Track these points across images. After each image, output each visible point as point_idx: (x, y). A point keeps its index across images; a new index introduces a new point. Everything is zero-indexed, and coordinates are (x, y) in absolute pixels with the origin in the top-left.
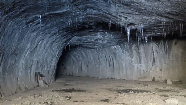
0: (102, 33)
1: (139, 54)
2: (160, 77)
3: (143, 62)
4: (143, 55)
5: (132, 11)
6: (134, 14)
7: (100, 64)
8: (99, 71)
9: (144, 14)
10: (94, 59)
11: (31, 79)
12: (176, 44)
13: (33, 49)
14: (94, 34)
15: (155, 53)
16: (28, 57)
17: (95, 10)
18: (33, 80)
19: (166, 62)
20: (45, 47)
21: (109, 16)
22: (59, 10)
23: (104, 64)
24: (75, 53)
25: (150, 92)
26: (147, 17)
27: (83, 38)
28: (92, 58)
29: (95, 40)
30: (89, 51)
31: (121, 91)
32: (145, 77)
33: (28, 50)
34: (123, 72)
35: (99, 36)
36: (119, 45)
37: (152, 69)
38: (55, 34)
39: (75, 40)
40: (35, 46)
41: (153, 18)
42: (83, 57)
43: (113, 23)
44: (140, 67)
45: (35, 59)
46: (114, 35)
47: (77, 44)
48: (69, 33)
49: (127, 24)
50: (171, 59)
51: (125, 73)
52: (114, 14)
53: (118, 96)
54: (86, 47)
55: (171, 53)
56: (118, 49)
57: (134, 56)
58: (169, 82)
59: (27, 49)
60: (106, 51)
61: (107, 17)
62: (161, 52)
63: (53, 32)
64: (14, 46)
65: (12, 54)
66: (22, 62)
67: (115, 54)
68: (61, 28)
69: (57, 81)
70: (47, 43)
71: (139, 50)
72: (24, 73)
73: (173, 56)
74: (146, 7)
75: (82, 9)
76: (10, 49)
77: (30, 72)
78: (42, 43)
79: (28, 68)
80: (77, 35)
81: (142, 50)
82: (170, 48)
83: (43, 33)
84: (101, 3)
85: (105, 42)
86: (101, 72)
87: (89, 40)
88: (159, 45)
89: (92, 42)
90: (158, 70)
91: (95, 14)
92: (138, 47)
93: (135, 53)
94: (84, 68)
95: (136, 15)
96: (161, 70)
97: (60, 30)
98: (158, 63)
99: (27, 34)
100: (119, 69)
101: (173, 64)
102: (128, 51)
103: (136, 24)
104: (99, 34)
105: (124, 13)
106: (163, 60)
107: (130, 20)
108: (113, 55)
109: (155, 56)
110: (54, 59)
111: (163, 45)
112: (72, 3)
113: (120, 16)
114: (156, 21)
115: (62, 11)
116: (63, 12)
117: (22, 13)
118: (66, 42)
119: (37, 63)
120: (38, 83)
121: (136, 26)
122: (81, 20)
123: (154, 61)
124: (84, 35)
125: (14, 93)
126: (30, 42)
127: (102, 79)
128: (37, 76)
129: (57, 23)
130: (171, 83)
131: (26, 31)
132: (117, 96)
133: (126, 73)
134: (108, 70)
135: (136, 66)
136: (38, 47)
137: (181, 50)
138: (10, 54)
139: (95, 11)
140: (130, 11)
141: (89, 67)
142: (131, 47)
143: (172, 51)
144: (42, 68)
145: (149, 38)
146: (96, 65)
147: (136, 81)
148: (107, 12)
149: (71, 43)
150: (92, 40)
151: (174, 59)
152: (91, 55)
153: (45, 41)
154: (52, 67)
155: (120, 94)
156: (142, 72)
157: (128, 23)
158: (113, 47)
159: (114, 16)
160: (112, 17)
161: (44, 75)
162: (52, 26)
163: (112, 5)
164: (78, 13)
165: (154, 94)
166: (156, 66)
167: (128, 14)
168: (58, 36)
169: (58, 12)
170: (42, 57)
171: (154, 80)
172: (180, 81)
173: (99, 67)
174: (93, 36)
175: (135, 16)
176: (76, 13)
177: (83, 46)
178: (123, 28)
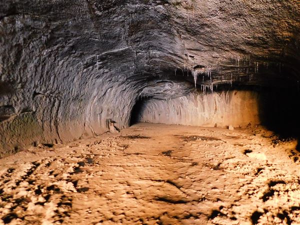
0: (170, 83)
1: (203, 104)
2: (221, 123)
3: (206, 110)
4: (206, 105)
5: (200, 45)
6: (202, 51)
7: (169, 113)
8: (169, 119)
9: (215, 48)
10: (165, 109)
11: (101, 125)
12: (235, 94)
13: (100, 96)
14: (163, 85)
15: (217, 102)
16: (96, 104)
17: (159, 50)
18: (104, 126)
19: (227, 110)
20: (115, 95)
21: (175, 57)
22: (117, 48)
23: (173, 113)
24: (149, 104)
25: (220, 140)
26: (218, 54)
27: (153, 89)
28: (163, 108)
29: (164, 91)
30: (160, 102)
31: (187, 138)
32: (208, 124)
33: (95, 97)
34: (189, 120)
35: (167, 86)
36: (186, 95)
37: (214, 117)
38: (123, 83)
39: (146, 91)
40: (103, 94)
41: (224, 56)
42: (156, 107)
43: (179, 68)
44: (203, 115)
45: (105, 106)
46: (180, 85)
47: (149, 95)
48: (138, 82)
49: (193, 67)
50: (231, 108)
51: (190, 120)
52: (179, 53)
53: (184, 145)
54: (157, 99)
55: (231, 102)
56: (184, 99)
57: (199, 105)
58: (231, 128)
59: (93, 96)
60: (174, 102)
61: (172, 60)
62: (222, 102)
63: (121, 80)
64: (75, 92)
65: (74, 100)
66: (89, 108)
67: (182, 104)
68: (129, 77)
69: (132, 127)
70: (116, 91)
71: (203, 99)
72: (92, 119)
73: (233, 105)
74: (219, 34)
75: (145, 49)
76: (70, 94)
77: (100, 119)
78: (111, 91)
79: (98, 114)
80: (147, 86)
81: (205, 100)
82: (230, 98)
83: (110, 81)
84: (164, 37)
85: (173, 93)
86: (170, 120)
87: (159, 91)
88: (221, 96)
89: (162, 93)
90: (219, 117)
91: (160, 57)
92: (202, 97)
93: (199, 103)
94: (157, 116)
95: (205, 51)
96: (222, 117)
97: (128, 79)
98: (219, 111)
99: (90, 79)
100: (185, 117)
101: (232, 112)
102: (193, 101)
103: (203, 67)
104: (167, 85)
105: (191, 49)
106: (224, 109)
107: (198, 60)
108: (180, 106)
109: (217, 105)
110: (126, 107)
111: (224, 95)
112: (129, 36)
113: (186, 55)
114: (228, 61)
115: (121, 49)
116: (122, 51)
117: (72, 50)
118: (138, 92)
119: (108, 110)
120: (109, 128)
121: (203, 69)
122: (146, 65)
123: (216, 109)
124: (154, 86)
125: (78, 139)
126: (96, 89)
127: (171, 125)
128: (109, 123)
129: (121, 68)
130: (233, 129)
131: (89, 76)
132: (182, 146)
133: (192, 121)
134: (176, 117)
135: (200, 114)
136: (107, 94)
137: (240, 100)
138: (71, 100)
139: (159, 53)
140: (198, 46)
141: (161, 116)
142: (196, 98)
143: (232, 101)
144: (114, 115)
145: (214, 87)
146: (166, 114)
147: (200, 127)
148: (172, 52)
149: (143, 94)
150: (162, 91)
151: (234, 108)
152: (161, 105)
153: (114, 89)
154: (124, 115)
155: (186, 142)
156: (206, 119)
157: (195, 65)
158: (180, 98)
159: (179, 57)
160: (178, 58)
161: (116, 121)
162: (118, 73)
163: (177, 39)
164: (140, 53)
165: (226, 142)
166: (217, 115)
167: (195, 52)
168: (128, 86)
169: (116, 51)
170: (112, 105)
171: (216, 126)
172: (240, 127)
173: (169, 116)
174: (162, 87)
175: (203, 54)
176: (138, 54)
177: (155, 97)
178: (190, 73)
